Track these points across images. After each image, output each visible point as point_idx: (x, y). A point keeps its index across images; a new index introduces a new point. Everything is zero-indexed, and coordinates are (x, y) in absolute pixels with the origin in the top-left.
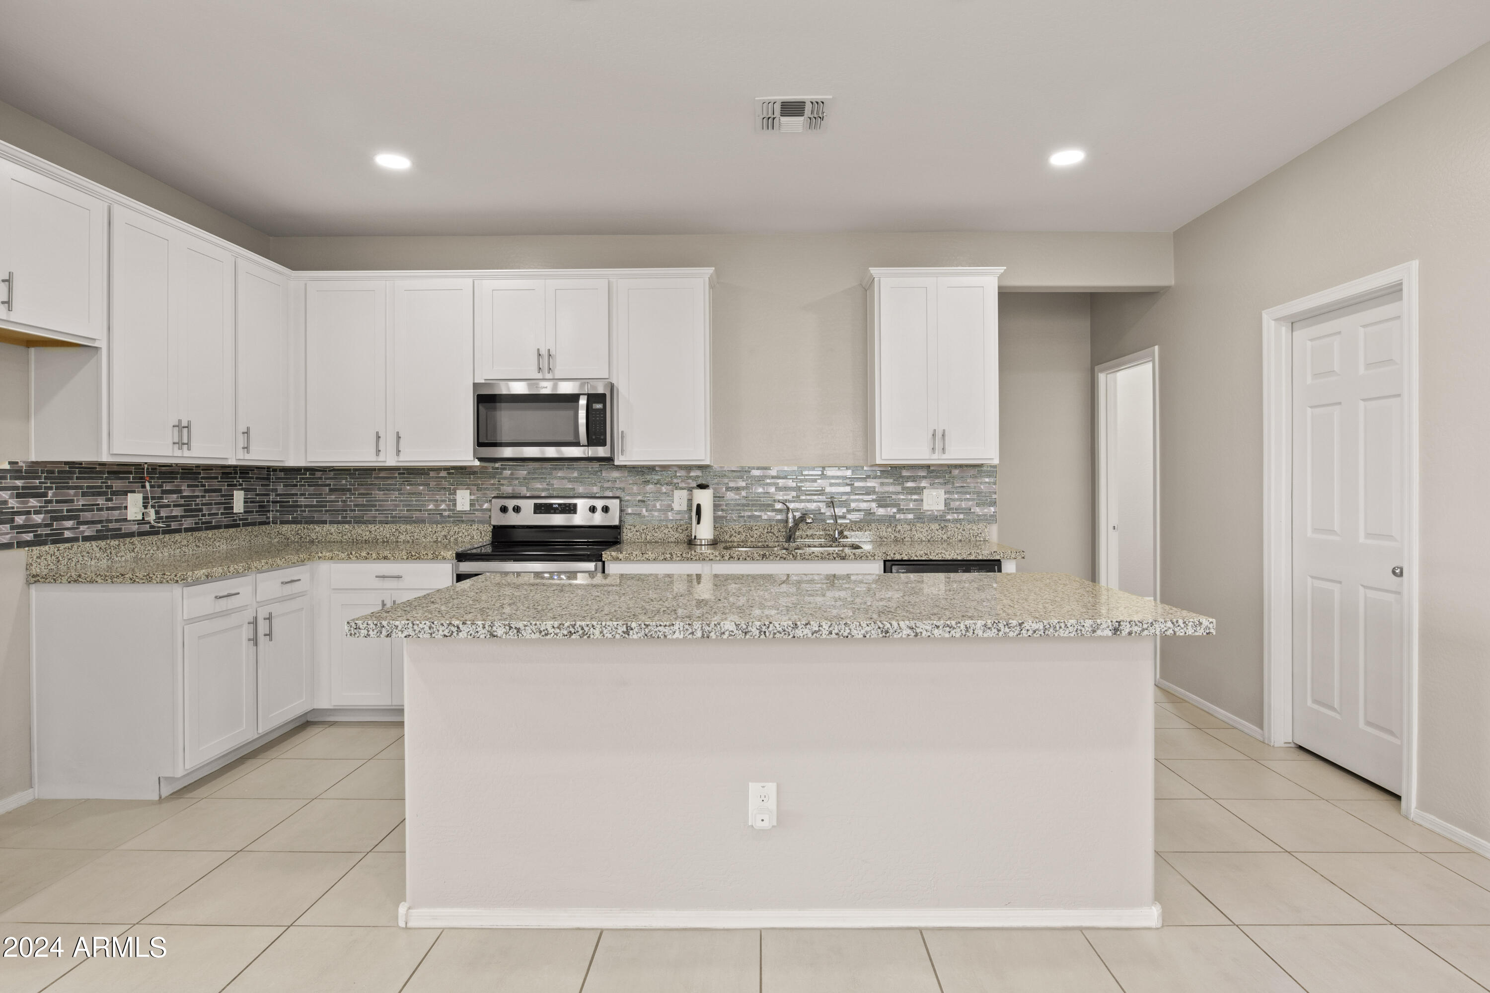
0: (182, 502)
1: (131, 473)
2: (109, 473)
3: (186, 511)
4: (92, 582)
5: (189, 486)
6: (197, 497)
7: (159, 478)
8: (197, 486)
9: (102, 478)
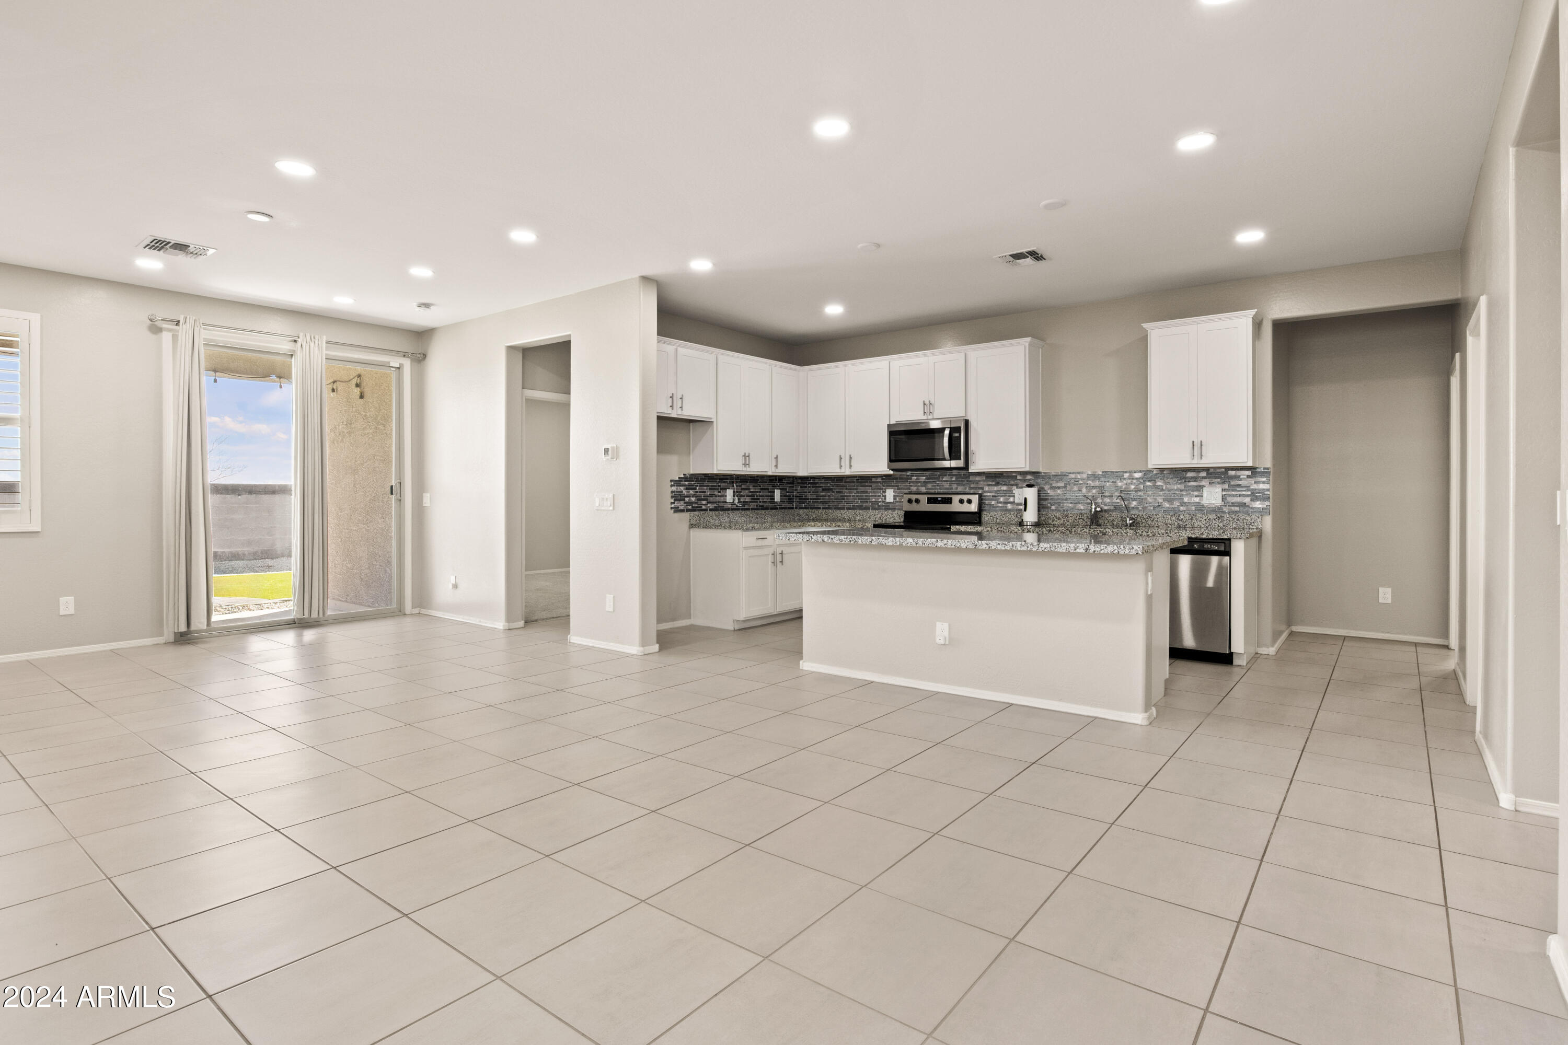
0: (750, 494)
1: (728, 479)
2: (720, 479)
3: (752, 499)
4: (711, 528)
5: (753, 486)
6: (757, 492)
7: (740, 482)
8: (757, 486)
9: (716, 482)
